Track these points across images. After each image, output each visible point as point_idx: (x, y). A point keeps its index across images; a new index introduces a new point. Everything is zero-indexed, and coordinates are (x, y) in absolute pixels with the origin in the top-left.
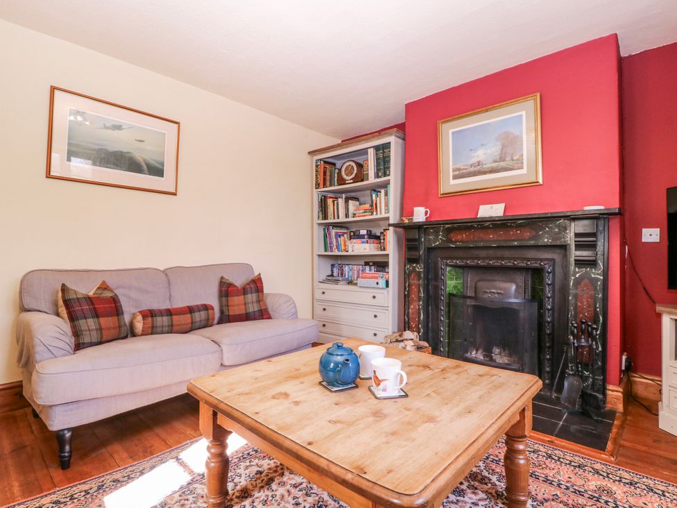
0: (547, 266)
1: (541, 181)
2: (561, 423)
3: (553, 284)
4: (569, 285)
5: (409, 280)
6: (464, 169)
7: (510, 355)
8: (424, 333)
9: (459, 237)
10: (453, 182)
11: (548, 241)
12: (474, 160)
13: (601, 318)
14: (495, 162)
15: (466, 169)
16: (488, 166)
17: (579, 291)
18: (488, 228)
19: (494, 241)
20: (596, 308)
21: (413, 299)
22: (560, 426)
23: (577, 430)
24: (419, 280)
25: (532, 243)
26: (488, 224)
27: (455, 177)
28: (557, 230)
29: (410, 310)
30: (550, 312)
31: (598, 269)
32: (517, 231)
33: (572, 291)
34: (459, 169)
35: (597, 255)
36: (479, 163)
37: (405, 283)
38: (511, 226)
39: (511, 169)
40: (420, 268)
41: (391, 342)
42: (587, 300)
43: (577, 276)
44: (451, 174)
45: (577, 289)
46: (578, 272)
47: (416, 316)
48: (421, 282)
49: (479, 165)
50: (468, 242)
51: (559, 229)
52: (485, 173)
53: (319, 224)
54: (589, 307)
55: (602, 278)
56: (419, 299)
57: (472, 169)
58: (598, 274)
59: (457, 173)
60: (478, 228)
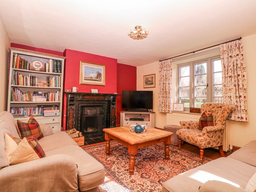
0: (105, 105)
1: (105, 85)
4: (110, 109)
5: (69, 111)
7: (92, 129)
9: (87, 97)
11: (107, 99)
12: (90, 76)
14: (96, 78)
15: (88, 78)
16: (94, 79)
17: (112, 110)
18: (94, 95)
19: (96, 99)
21: (71, 118)
25: (104, 100)
27: (85, 80)
28: (109, 97)
29: (70, 122)
32: (101, 97)
33: (111, 110)
34: (86, 78)
36: (92, 77)
37: (68, 113)
39: (99, 81)
40: (74, 107)
41: (71, 134)
42: (113, 112)
44: (84, 78)
46: (112, 106)
47: (72, 123)
48: (74, 112)
49: (91, 78)
50: (89, 99)
52: (93, 80)
53: (12, 87)
56: (73, 117)
57: (90, 78)
58: (115, 106)
59: (85, 78)
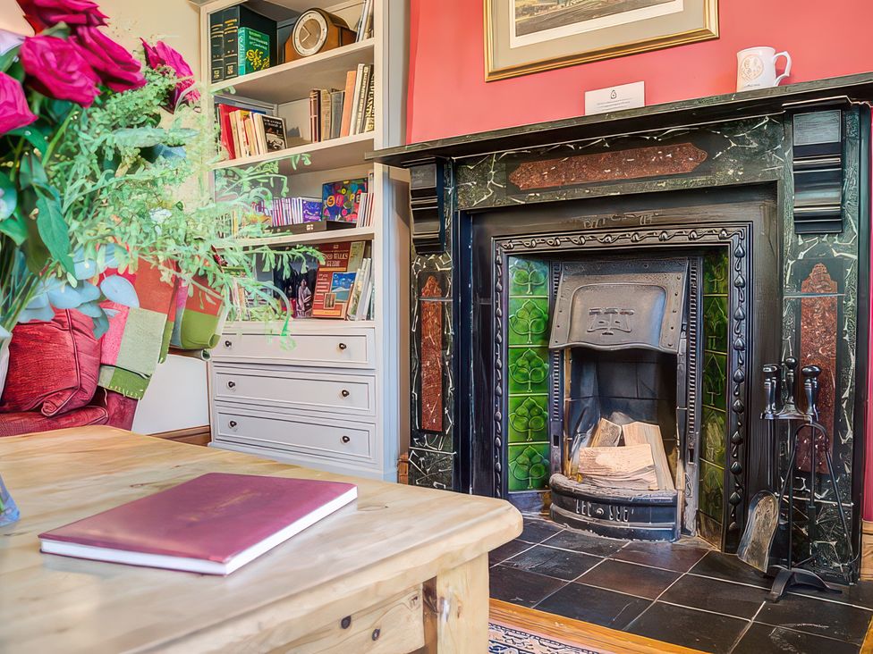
0: (735, 238)
1: (714, 31)
2: (751, 621)
3: (748, 284)
4: (783, 282)
5: (420, 295)
6: (541, 8)
8: (456, 427)
9: (535, 181)
10: (517, 42)
11: (735, 174)
13: (853, 358)
15: (547, 8)
17: (804, 295)
18: (599, 149)
19: (614, 184)
20: (841, 333)
21: (429, 346)
22: (748, 627)
23: (785, 636)
24: (443, 295)
25: (699, 182)
26: (599, 139)
27: (522, 30)
28: (755, 145)
29: (424, 373)
30: (743, 354)
31: (845, 235)
32: (664, 154)
33: (790, 297)
34: (529, 10)
35: (843, 201)
37: (411, 305)
38: (652, 143)
40: (444, 263)
42: (823, 317)
43: (801, 257)
44: (513, 22)
45: (799, 289)
46: (803, 248)
47: (438, 385)
48: (448, 300)
50: (554, 189)
51: (761, 143)
54: (827, 331)
55: (855, 257)
56: (445, 343)
58: (846, 249)
59: (525, 18)
60: (576, 153)
